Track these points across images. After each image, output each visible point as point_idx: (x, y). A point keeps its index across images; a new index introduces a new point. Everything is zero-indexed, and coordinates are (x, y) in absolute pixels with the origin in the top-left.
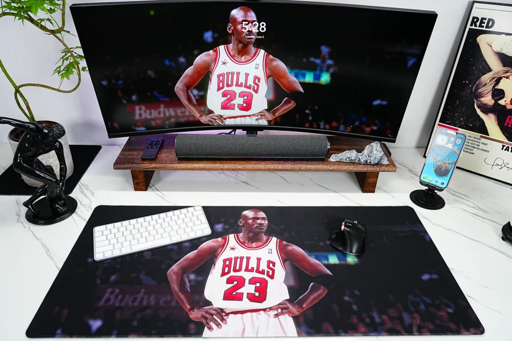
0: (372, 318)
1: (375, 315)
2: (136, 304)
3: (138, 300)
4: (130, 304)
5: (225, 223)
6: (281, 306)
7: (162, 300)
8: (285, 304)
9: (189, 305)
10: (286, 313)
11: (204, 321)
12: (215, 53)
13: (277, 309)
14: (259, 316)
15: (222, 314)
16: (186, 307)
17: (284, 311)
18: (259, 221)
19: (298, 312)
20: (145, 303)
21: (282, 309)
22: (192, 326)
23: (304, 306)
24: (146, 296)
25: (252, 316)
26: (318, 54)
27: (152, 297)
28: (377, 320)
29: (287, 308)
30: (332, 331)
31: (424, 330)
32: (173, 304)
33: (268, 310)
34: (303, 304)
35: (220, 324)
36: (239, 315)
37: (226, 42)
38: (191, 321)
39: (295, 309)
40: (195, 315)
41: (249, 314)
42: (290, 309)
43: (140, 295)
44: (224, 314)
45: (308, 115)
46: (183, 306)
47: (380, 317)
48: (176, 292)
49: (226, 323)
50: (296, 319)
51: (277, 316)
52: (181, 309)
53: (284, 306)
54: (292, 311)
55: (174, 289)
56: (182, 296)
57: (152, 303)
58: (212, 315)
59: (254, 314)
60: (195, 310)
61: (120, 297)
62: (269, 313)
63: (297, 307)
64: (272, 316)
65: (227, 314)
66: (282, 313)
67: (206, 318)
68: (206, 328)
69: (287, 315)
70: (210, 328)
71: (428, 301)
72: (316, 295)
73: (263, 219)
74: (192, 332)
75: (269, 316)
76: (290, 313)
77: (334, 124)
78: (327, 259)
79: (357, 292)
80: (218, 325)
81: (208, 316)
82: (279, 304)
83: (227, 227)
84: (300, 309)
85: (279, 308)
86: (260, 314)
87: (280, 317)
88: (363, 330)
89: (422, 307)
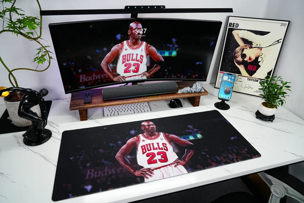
0: (216, 159)
1: (217, 157)
5: (135, 130)
8: (177, 160)
10: (179, 164)
12: (122, 45)
13: (174, 164)
16: (132, 171)
17: (178, 164)
18: (151, 126)
23: (186, 160)
26: (171, 43)
28: (219, 159)
30: (202, 168)
31: (238, 160)
33: (171, 165)
35: (151, 175)
37: (127, 39)
40: (137, 173)
42: (180, 162)
45: (166, 72)
46: (130, 171)
47: (220, 158)
48: (124, 165)
49: (154, 174)
50: (184, 166)
51: (175, 166)
56: (128, 167)
58: (145, 172)
60: (136, 171)
62: (171, 166)
63: (183, 161)
64: (173, 167)
65: (153, 170)
66: (178, 165)
67: (143, 174)
68: (145, 178)
69: (180, 165)
70: (147, 178)
71: (236, 148)
72: (189, 154)
73: (153, 125)
74: (139, 181)
75: (172, 167)
76: (181, 164)
77: (178, 75)
78: (189, 138)
79: (207, 150)
80: (150, 176)
82: (175, 161)
83: (136, 131)
84: (185, 162)
85: (175, 163)
87: (177, 166)
88: (214, 164)
89: (235, 151)
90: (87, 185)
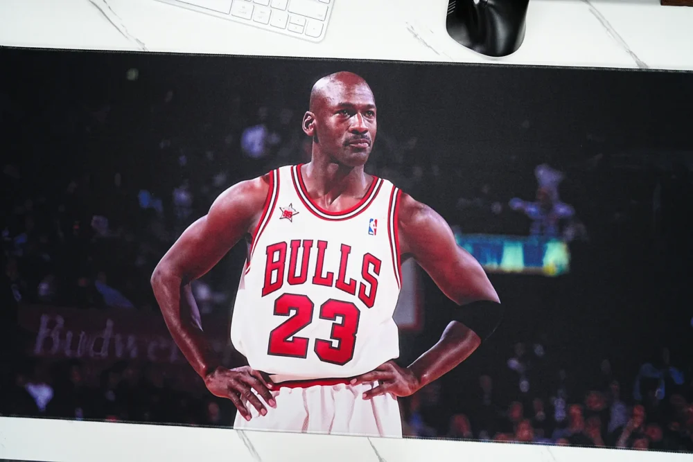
1: (559, 404)
2: (104, 354)
3: (106, 344)
4: (92, 354)
6: (380, 373)
7: (151, 347)
8: (388, 369)
9: (204, 362)
10: (388, 390)
11: (234, 399)
13: (370, 381)
14: (336, 394)
15: (267, 385)
16: (199, 367)
17: (385, 385)
19: (412, 388)
20: (119, 354)
21: (382, 381)
22: (213, 408)
23: (425, 375)
24: (118, 337)
25: (322, 392)
27: (131, 340)
29: (391, 380)
32: (173, 357)
33: (354, 381)
34: (425, 373)
35: (263, 406)
36: (299, 390)
38: (209, 396)
39: (406, 383)
40: (217, 383)
41: (318, 387)
42: (397, 382)
43: (107, 333)
44: (270, 386)
46: (191, 363)
48: (174, 330)
51: (369, 395)
52: (190, 370)
53: (386, 374)
54: (400, 386)
55: (171, 324)
56: (188, 341)
57: (134, 354)
58: (248, 386)
59: (328, 388)
60: (216, 373)
61: (69, 335)
62: (355, 388)
63: (411, 377)
64: (360, 396)
65: (277, 387)
66: (380, 390)
67: (237, 393)
68: (238, 412)
69: (388, 395)
70: (247, 414)
75: (355, 394)
76: (395, 390)
80: (260, 408)
81: (239, 387)
82: (377, 370)
84: (416, 383)
85: (375, 378)
86: (337, 390)
87: (375, 398)
90: (38, 382)
